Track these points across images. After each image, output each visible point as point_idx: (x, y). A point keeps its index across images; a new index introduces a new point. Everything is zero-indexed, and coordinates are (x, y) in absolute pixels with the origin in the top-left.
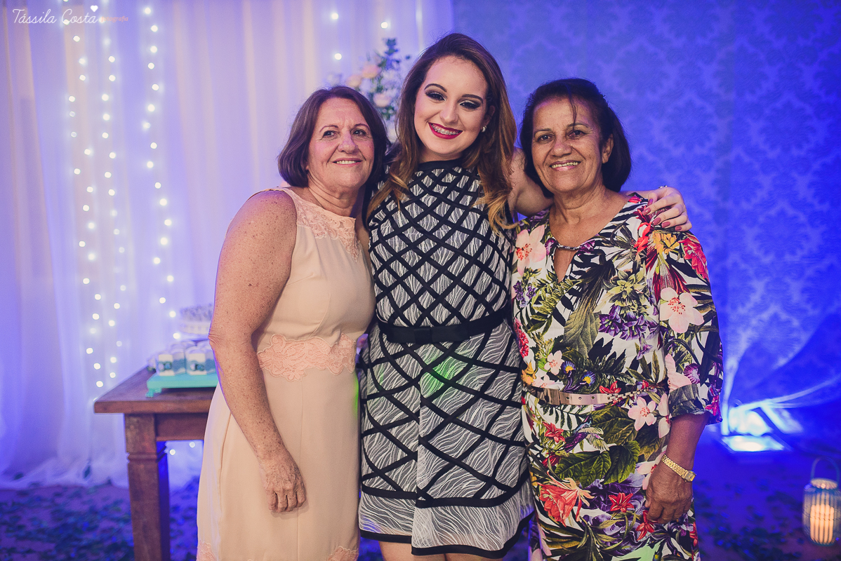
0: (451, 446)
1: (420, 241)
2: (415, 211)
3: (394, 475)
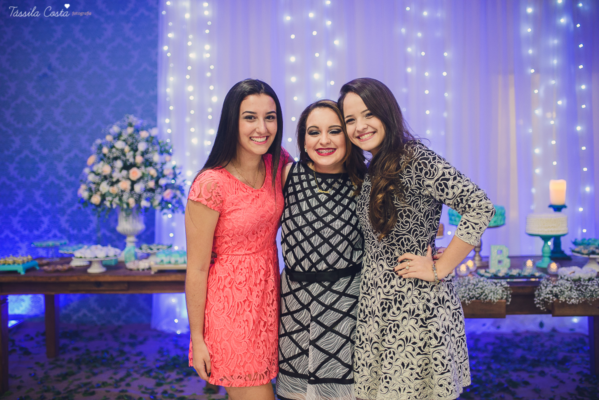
0: (330, 346)
1: (314, 221)
2: (314, 203)
3: (294, 363)
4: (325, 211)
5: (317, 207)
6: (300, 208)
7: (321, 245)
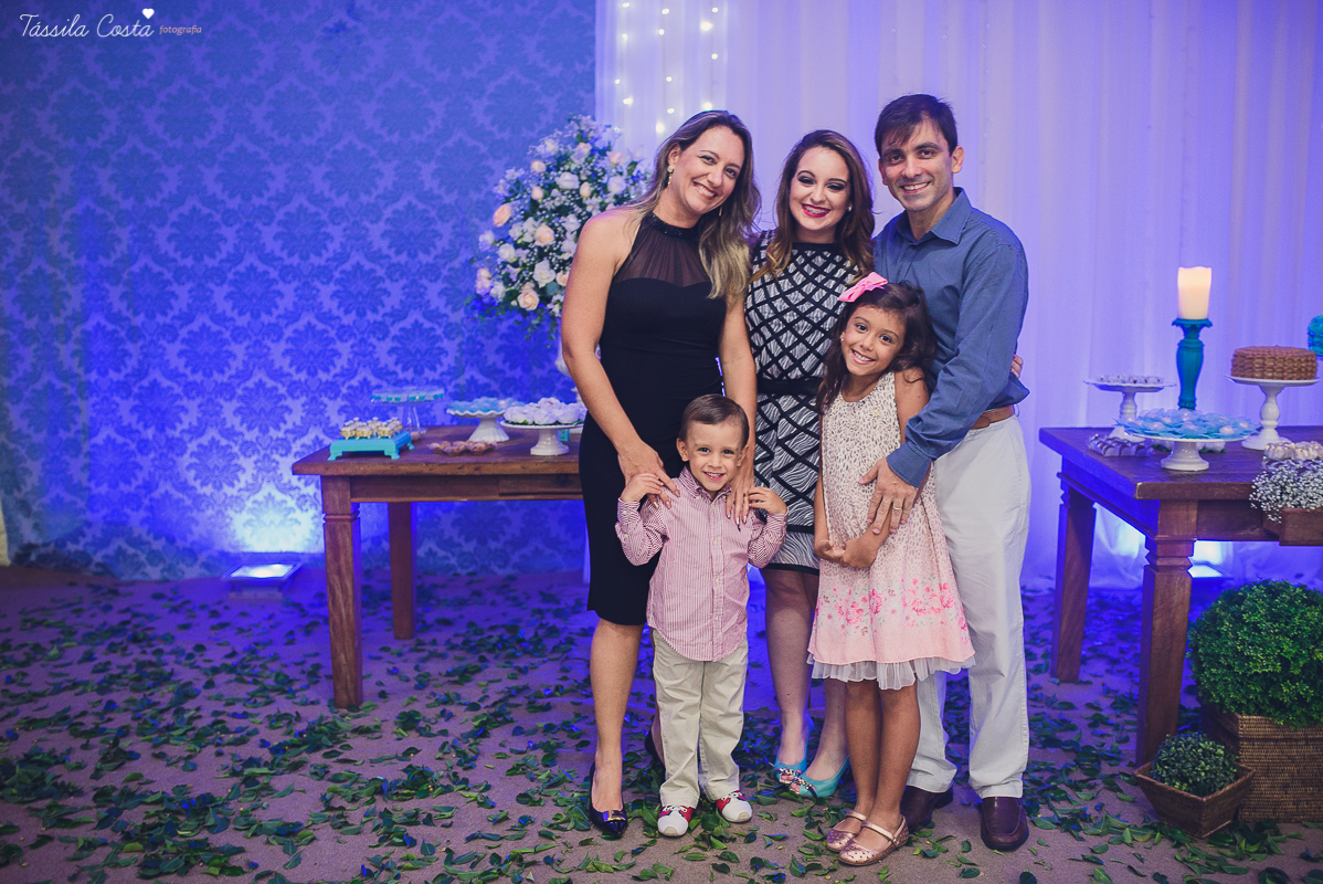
1: (786, 312)
2: (786, 285)
4: (801, 297)
5: (790, 291)
6: (767, 293)
7: (794, 345)
